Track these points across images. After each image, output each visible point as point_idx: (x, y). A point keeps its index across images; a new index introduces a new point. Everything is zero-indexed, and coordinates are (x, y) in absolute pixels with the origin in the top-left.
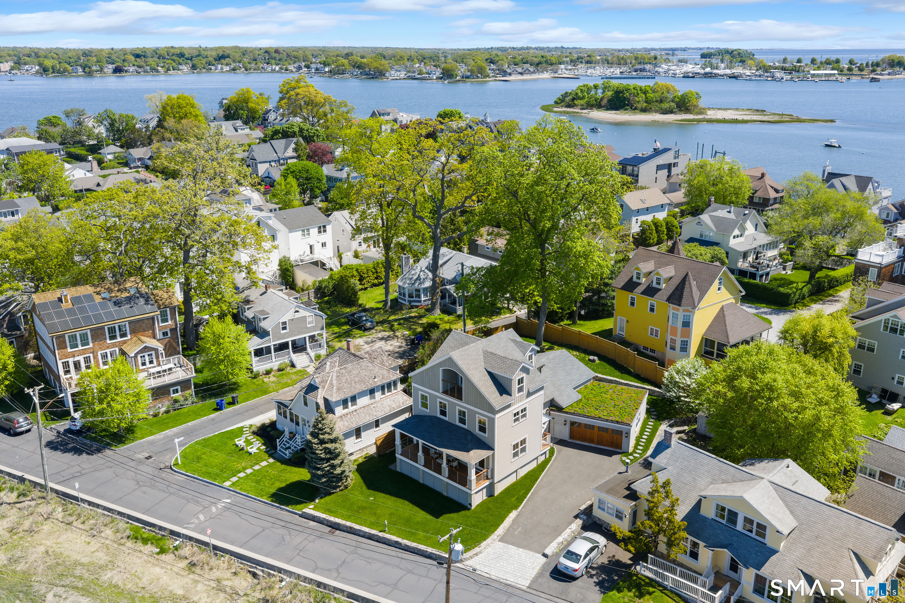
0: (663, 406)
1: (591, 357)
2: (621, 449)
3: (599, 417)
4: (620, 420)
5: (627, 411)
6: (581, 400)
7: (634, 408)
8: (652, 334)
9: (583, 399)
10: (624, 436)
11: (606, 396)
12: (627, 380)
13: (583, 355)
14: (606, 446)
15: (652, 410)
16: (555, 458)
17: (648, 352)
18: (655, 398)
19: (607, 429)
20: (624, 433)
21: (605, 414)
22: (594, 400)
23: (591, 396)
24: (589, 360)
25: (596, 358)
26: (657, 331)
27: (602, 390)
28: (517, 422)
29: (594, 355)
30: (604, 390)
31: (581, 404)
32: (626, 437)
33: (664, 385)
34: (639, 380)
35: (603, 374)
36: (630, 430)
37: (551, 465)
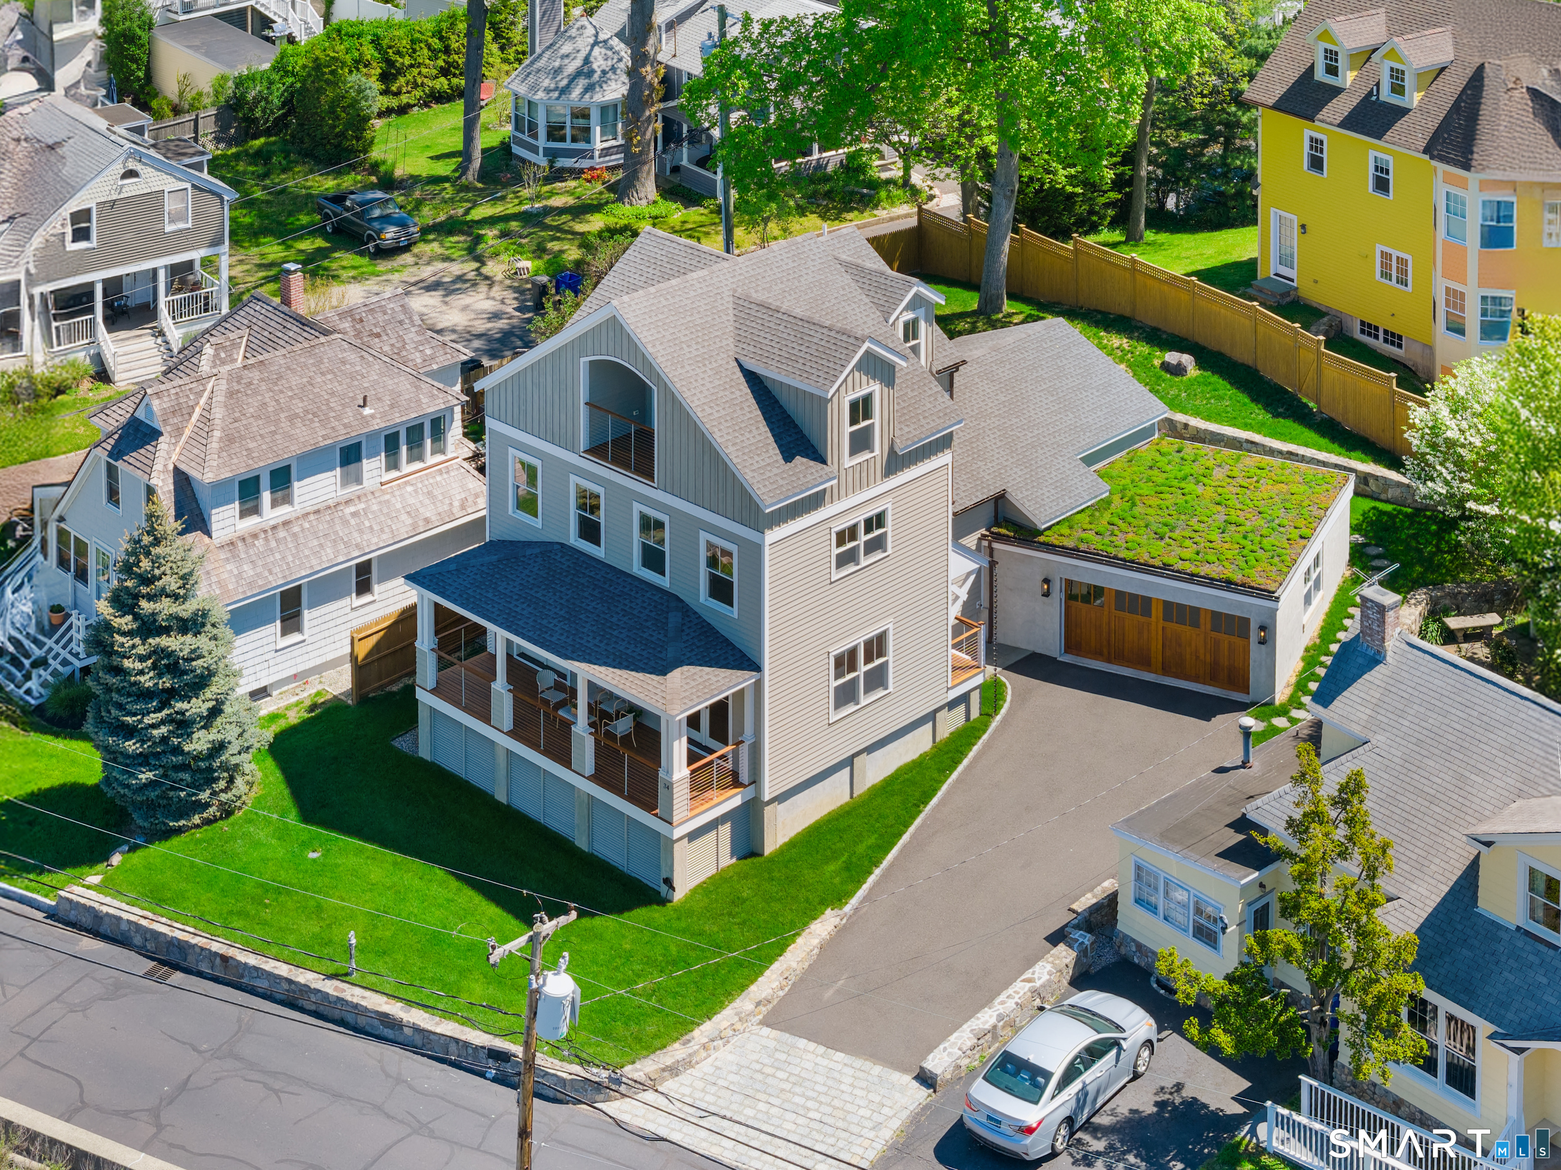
0: (1415, 537)
1: (1172, 357)
2: (1246, 689)
3: (1166, 566)
4: (1237, 577)
5: (1266, 543)
6: (1107, 503)
7: (1295, 534)
8: (1386, 275)
9: (1116, 499)
10: (1254, 635)
11: (1199, 490)
12: (1292, 440)
13: (1143, 349)
14: (1196, 679)
15: (1373, 551)
16: (1004, 721)
17: (1379, 344)
18: (1389, 508)
19: (1196, 611)
20: (1254, 626)
21: (1186, 554)
22: (1154, 502)
23: (1146, 489)
24: (1165, 367)
25: (1187, 359)
26: (1401, 261)
27: (1187, 469)
28: (851, 568)
29: (1182, 351)
30: (1196, 469)
31: (1107, 517)
32: (1262, 642)
33: (1413, 455)
34: (1333, 440)
35: (1208, 418)
36: (1273, 613)
37: (987, 746)
